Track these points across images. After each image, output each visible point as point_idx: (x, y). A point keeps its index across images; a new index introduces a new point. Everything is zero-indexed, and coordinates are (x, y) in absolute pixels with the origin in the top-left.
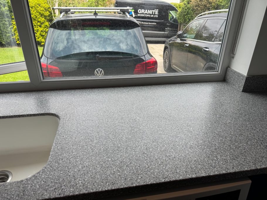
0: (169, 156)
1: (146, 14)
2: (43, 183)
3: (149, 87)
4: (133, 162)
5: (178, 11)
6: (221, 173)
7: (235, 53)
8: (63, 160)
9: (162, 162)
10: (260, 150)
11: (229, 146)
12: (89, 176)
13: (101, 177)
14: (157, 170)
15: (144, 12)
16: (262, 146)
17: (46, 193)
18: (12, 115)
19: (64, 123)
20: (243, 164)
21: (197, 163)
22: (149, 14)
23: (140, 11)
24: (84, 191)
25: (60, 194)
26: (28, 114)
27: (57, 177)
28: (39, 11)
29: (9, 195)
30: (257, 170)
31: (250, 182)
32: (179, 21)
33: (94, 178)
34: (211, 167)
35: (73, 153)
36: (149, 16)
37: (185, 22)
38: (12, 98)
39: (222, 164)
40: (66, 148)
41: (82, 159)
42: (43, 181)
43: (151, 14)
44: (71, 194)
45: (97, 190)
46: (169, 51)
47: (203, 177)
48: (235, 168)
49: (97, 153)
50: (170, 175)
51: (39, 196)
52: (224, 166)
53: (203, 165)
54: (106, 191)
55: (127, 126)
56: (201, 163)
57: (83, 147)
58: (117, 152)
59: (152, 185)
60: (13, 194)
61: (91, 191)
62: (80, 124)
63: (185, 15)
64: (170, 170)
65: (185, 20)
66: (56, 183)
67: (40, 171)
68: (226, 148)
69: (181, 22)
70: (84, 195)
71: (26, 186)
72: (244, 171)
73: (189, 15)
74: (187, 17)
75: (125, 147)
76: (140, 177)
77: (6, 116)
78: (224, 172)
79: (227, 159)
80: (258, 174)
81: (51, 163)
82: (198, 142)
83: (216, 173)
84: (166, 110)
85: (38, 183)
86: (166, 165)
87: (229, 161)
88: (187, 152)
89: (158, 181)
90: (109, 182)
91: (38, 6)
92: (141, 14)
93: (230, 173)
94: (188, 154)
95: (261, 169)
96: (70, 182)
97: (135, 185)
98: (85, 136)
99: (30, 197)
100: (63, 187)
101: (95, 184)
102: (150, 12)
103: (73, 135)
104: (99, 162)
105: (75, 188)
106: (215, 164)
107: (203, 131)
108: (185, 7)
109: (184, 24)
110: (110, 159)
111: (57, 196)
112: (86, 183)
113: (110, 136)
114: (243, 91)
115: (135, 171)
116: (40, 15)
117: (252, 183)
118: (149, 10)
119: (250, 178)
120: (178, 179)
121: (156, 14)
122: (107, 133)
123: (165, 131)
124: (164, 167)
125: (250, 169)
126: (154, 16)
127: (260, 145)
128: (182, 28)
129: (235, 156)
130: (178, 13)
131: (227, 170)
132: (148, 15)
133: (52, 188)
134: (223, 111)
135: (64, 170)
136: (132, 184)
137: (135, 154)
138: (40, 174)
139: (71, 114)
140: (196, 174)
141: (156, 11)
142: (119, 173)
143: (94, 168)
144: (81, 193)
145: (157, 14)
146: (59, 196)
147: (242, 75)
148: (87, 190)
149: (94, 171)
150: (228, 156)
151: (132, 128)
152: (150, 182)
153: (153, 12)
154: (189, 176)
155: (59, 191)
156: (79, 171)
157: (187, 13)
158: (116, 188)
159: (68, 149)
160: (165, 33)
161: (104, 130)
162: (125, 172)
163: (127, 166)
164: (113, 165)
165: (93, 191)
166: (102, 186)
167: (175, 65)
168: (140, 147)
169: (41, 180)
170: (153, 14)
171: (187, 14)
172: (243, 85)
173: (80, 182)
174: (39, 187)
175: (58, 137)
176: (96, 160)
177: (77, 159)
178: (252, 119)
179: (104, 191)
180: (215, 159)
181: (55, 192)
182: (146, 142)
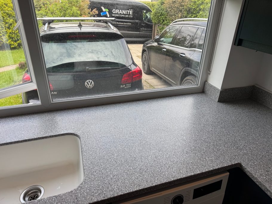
0: (173, 161)
1: (121, 14)
2: (88, 191)
3: (144, 102)
4: (149, 168)
5: (152, 12)
6: (210, 170)
7: (211, 71)
8: (97, 172)
9: (169, 166)
10: (233, 151)
11: (213, 149)
12: (120, 182)
13: (130, 182)
14: (167, 173)
15: (118, 12)
16: (234, 147)
17: (94, 198)
18: (36, 137)
19: (85, 141)
20: (223, 162)
21: (193, 164)
22: (124, 14)
23: (114, 11)
24: (121, 193)
25: (104, 197)
26: (50, 135)
27: (97, 186)
28: (7, 11)
29: (67, 202)
30: (232, 165)
31: (228, 173)
32: (153, 21)
33: (124, 183)
34: (203, 167)
35: (102, 166)
36: (124, 16)
37: (159, 23)
38: (27, 121)
39: (210, 163)
40: (95, 162)
41: (110, 170)
42: (88, 190)
43: (126, 15)
44: (112, 196)
45: (130, 191)
46: (148, 54)
47: (199, 174)
48: (218, 165)
49: (120, 164)
50: (176, 175)
51: (89, 200)
52: (211, 164)
53: (197, 165)
54: (136, 191)
55: (136, 139)
56: (195, 164)
57: (107, 160)
58: (135, 161)
59: (166, 183)
60: (69, 201)
61: (126, 192)
62: (98, 141)
63: (159, 16)
64: (176, 172)
65: (160, 21)
66: (98, 190)
67: (83, 183)
68: (211, 151)
69: (155, 22)
70: (121, 195)
71: (77, 194)
72: (224, 167)
73: (163, 16)
74: (161, 18)
75: (140, 157)
76: (156, 179)
77: (31, 139)
78: (212, 169)
79: (212, 159)
80: (233, 168)
81: (88, 176)
82: (191, 148)
83: (207, 170)
84: (163, 123)
85: (85, 191)
86: (172, 168)
87: (214, 161)
88: (185, 157)
89: (169, 180)
90: (136, 185)
91: (4, 6)
92: (116, 14)
93: (216, 169)
94: (186, 158)
95: (235, 165)
96: (108, 188)
97: (154, 185)
98: (106, 151)
99: (83, 202)
100: (104, 192)
101: (126, 187)
102: (124, 12)
103: (96, 151)
104: (124, 171)
105: (113, 192)
106: (205, 164)
107: (193, 139)
108: (159, 8)
109: (159, 25)
110: (131, 168)
111: (103, 199)
112: (120, 187)
113: (125, 148)
114: (218, 102)
115: (152, 175)
116: (8, 16)
117: (229, 175)
118: (123, 11)
119: (228, 171)
120: (182, 177)
121: (130, 14)
122: (123, 147)
123: (166, 141)
124: (171, 170)
125: (228, 165)
126: (128, 16)
127: (233, 147)
128: (157, 28)
129: (218, 157)
130: (152, 13)
131: (213, 167)
132: (122, 16)
133: (97, 193)
134: (206, 121)
135: (100, 179)
136: (152, 184)
137: (149, 162)
138: (83, 185)
139: (87, 133)
140: (193, 172)
141: (131, 11)
142: (141, 178)
143: (122, 175)
144: (119, 194)
145: (132, 14)
146: (104, 199)
147: (217, 89)
148: (122, 192)
149: (123, 178)
150: (213, 157)
151: (140, 140)
152: (164, 182)
153: (127, 12)
154: (189, 175)
155: (102, 195)
156: (112, 179)
157: (160, 13)
158: (142, 188)
159: (97, 163)
160: (140, 33)
161: (119, 144)
162: (145, 176)
163: (145, 172)
164: (135, 172)
165: (127, 192)
166: (132, 188)
167: (154, 68)
168: (150, 156)
169: (86, 189)
170: (127, 14)
171: (161, 15)
172: (218, 96)
173: (115, 187)
174: (87, 194)
175: (85, 154)
176: (122, 170)
177: (107, 170)
178: (226, 126)
179: (134, 191)
180: (205, 160)
181: (100, 196)
182: (154, 152)
